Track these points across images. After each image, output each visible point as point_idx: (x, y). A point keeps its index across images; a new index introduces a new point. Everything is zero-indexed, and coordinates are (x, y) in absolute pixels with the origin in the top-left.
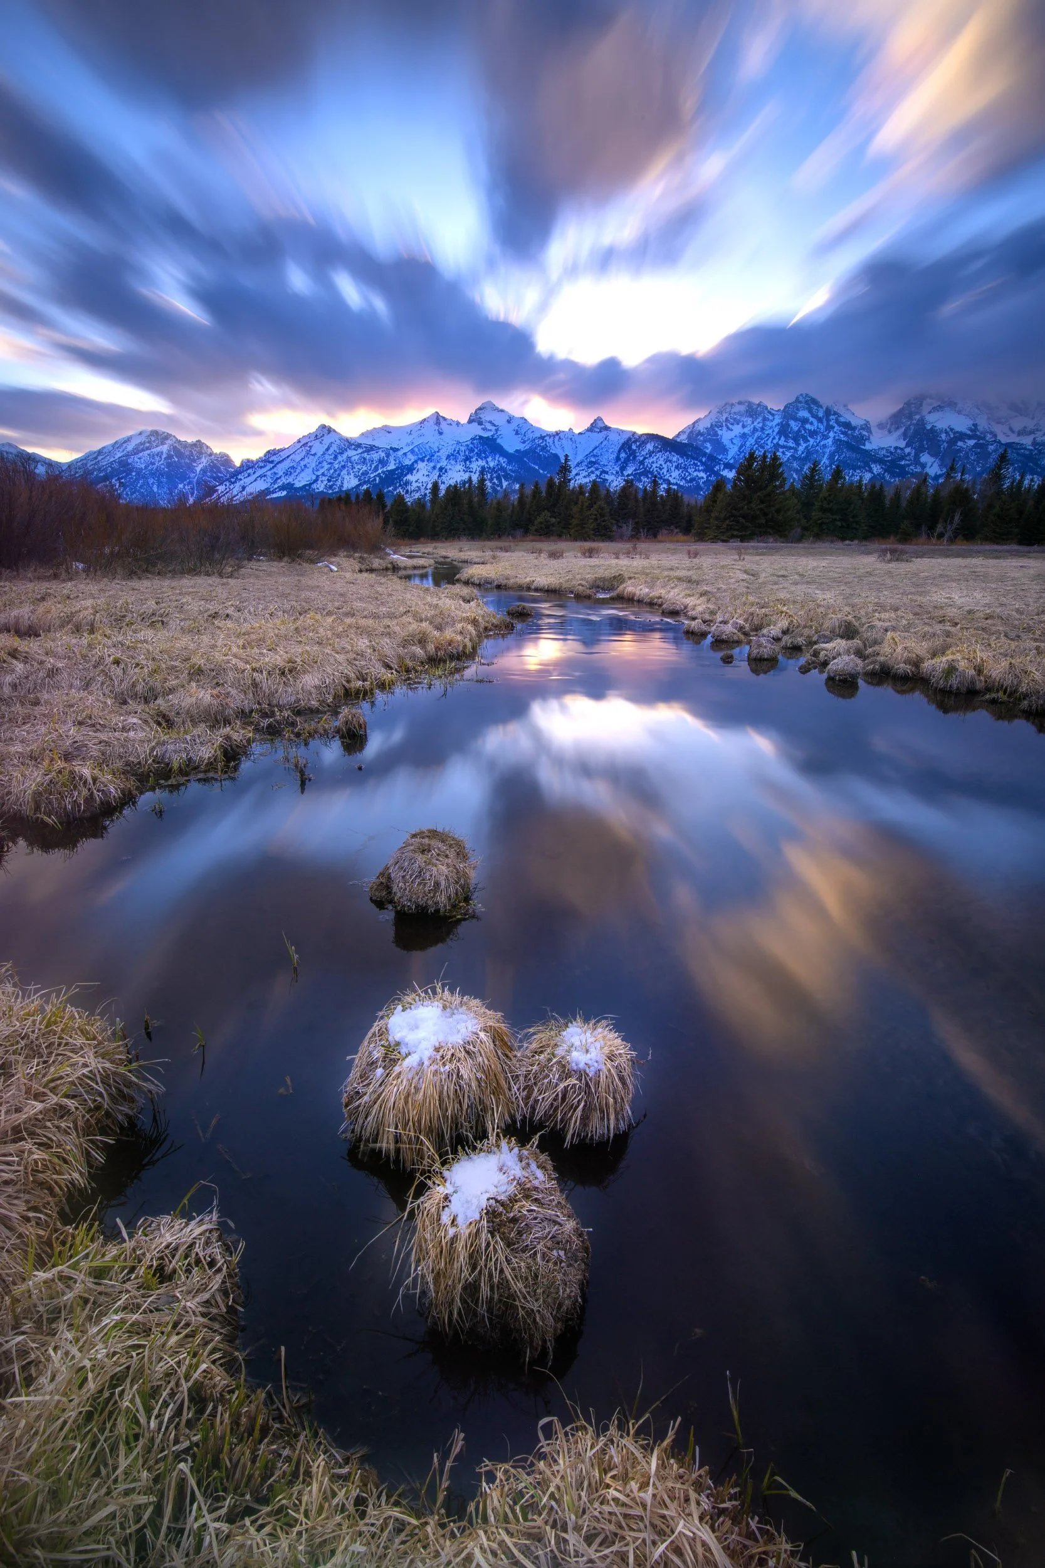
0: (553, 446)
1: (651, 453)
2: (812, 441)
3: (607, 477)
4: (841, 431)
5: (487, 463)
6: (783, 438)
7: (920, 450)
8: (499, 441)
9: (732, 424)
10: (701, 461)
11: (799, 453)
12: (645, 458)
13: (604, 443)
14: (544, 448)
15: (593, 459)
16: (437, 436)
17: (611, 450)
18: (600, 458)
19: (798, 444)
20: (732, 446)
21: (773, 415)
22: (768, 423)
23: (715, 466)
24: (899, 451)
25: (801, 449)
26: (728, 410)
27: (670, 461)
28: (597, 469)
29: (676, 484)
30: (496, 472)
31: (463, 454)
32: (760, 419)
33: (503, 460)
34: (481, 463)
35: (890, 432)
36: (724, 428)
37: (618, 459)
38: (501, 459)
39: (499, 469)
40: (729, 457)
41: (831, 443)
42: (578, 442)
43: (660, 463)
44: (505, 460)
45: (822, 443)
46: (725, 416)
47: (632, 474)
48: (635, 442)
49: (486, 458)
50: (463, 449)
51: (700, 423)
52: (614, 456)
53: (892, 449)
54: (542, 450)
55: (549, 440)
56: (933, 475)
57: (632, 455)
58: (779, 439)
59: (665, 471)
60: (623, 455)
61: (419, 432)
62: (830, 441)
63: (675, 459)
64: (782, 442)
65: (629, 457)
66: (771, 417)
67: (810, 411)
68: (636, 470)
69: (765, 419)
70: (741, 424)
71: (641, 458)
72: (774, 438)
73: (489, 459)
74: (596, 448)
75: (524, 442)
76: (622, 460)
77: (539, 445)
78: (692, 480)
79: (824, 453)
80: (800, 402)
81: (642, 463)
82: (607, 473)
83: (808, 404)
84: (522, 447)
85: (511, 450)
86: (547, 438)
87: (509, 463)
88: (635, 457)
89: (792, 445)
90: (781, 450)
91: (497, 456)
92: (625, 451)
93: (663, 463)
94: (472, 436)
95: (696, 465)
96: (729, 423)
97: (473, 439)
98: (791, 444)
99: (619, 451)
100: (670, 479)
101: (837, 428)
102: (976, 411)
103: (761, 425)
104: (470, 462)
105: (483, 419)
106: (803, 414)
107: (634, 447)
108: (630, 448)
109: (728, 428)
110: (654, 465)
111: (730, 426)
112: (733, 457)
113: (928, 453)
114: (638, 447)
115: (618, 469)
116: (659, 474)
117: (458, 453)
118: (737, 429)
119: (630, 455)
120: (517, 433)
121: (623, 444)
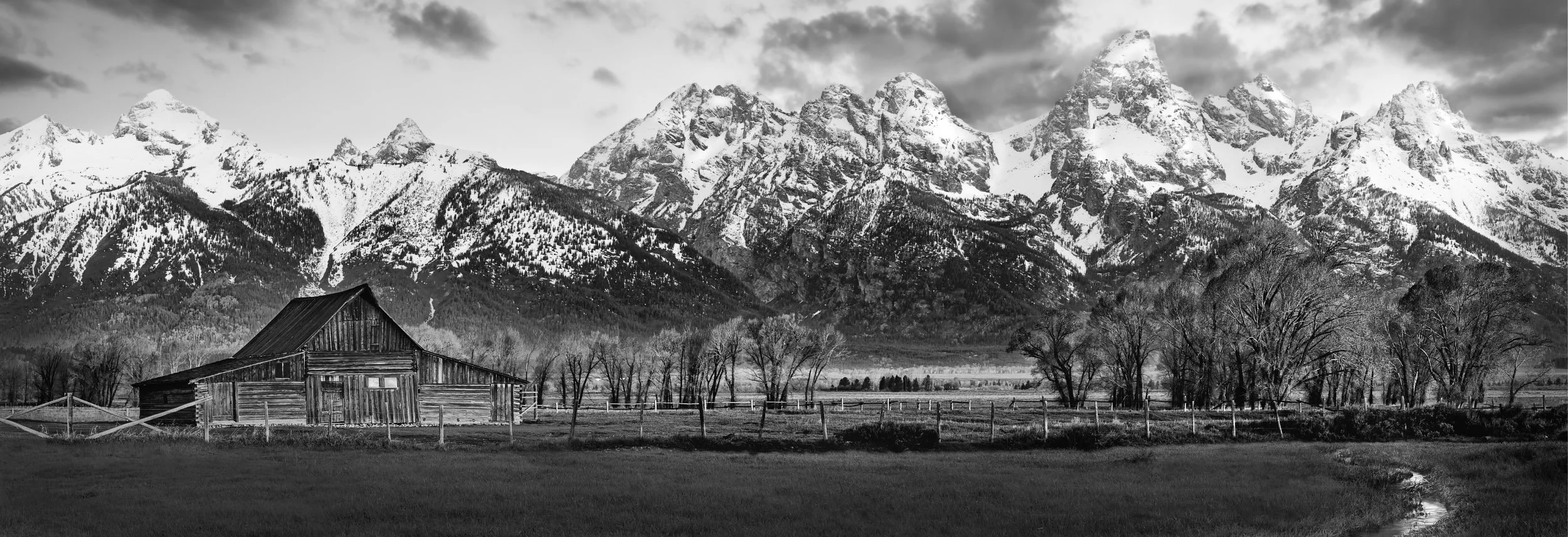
0: (304, 195)
1: (507, 211)
2: (850, 182)
3: (416, 259)
4: (911, 162)
5: (165, 232)
6: (794, 176)
7: (1071, 201)
8: (188, 182)
9: (706, 136)
10: (610, 228)
11: (826, 204)
12: (496, 221)
13: (412, 188)
14: (285, 199)
15: (388, 222)
16: (50, 170)
17: (425, 203)
18: (403, 219)
19: (824, 188)
20: (699, 183)
21: (782, 122)
22: (770, 138)
23: (638, 238)
24: (1022, 203)
25: (830, 196)
26: (695, 105)
27: (546, 228)
28: (396, 244)
29: (556, 275)
30: (185, 252)
31: (112, 213)
32: (757, 129)
33: (198, 226)
34: (153, 232)
35: (1034, 157)
36: (688, 143)
37: (440, 221)
38: (194, 223)
39: (191, 246)
40: (694, 208)
41: (882, 189)
42: (357, 183)
43: (524, 231)
44: (202, 224)
45: (866, 188)
46: (690, 116)
47: (467, 255)
48: (477, 186)
49: (162, 222)
50: (114, 202)
51: (637, 130)
52: (431, 216)
53: (1011, 200)
54: (280, 204)
55: (296, 182)
56: (1089, 252)
57: (469, 217)
58: (788, 176)
59: (534, 247)
60: (451, 213)
61: (7, 160)
62: (881, 184)
63: (555, 224)
64: (791, 183)
65: (463, 217)
66: (777, 127)
67: (851, 120)
68: (475, 245)
69: (766, 131)
70: (723, 135)
71: (489, 221)
72: (778, 174)
73: (170, 225)
74: (395, 197)
75: (241, 185)
76: (450, 223)
77: (274, 193)
78: (588, 266)
79: (870, 208)
80: (831, 102)
81: (489, 230)
82: (414, 250)
83: (846, 106)
84: (238, 196)
85: (214, 202)
86: (291, 177)
87: (212, 232)
88: (475, 219)
89: (813, 189)
90: (791, 198)
91: (187, 218)
92: (455, 206)
93: (531, 232)
94: (131, 172)
95: (598, 236)
96: (700, 131)
97: (133, 181)
98: (810, 186)
99: (443, 206)
100: (544, 264)
101: (903, 156)
102: (1184, 123)
103: (756, 142)
104: (130, 231)
105: (148, 131)
106: (838, 125)
107: (474, 197)
108: (466, 201)
109: (696, 142)
110: (514, 236)
111: (702, 140)
112: (700, 208)
113: (1085, 207)
114: (483, 197)
115: (440, 242)
116: (522, 253)
117: (104, 211)
118: (716, 145)
119: (466, 214)
120: (227, 166)
121: (453, 191)
